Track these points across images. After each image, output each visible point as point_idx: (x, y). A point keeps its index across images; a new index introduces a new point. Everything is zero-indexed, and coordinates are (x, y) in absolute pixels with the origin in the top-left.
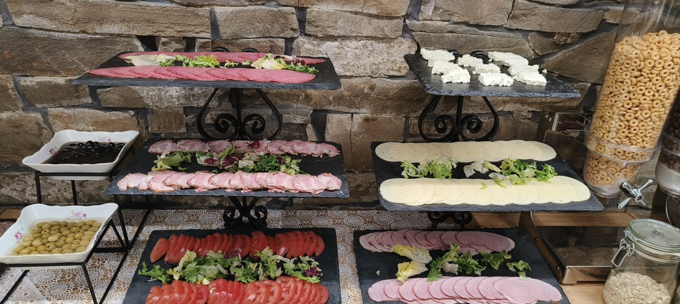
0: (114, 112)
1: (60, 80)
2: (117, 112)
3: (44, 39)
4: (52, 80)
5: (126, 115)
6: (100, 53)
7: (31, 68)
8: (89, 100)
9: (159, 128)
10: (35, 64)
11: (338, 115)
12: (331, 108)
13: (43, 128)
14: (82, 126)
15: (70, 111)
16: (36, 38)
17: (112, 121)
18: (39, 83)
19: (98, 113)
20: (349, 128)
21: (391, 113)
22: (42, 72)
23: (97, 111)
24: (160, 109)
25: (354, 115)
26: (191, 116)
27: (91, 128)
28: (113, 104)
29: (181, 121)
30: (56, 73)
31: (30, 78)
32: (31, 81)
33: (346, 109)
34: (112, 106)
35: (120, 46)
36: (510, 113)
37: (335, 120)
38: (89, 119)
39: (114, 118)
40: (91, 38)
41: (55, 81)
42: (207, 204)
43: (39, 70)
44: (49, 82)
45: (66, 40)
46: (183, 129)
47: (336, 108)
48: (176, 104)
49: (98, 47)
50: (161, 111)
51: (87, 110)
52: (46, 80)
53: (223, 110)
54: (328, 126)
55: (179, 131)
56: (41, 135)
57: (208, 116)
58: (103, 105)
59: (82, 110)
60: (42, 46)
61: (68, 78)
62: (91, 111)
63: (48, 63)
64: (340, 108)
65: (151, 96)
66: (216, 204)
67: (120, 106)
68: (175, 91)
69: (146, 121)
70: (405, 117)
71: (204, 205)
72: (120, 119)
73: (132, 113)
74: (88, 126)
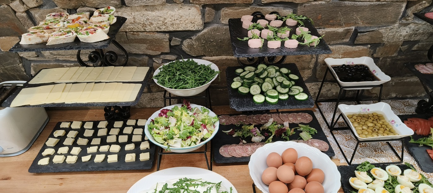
0: (358, 46)
1: (340, 30)
2: (360, 46)
3: (349, 7)
4: (336, 30)
5: (365, 47)
6: (377, 12)
7: (327, 24)
9: (382, 54)
10: (331, 21)
13: (314, 58)
14: (336, 55)
15: (334, 47)
16: (345, 6)
17: (355, 51)
18: (326, 33)
19: (348, 47)
22: (333, 25)
24: (389, 43)
26: (406, 46)
27: (341, 56)
28: (363, 42)
29: (397, 49)
30: (340, 25)
31: (323, 30)
32: (323, 32)
34: (361, 43)
35: (392, 7)
38: (342, 51)
39: (357, 50)
40: (379, 4)
41: (338, 31)
42: (389, 97)
43: (331, 25)
44: (335, 31)
45: (361, 6)
46: (395, 54)
48: (401, 39)
49: (377, 9)
50: (388, 44)
51: (343, 46)
52: (333, 30)
53: (428, 42)
55: (392, 56)
56: (310, 62)
57: (416, 46)
60: (344, 11)
61: (346, 28)
62: (345, 46)
63: (340, 20)
65: (389, 36)
66: (394, 97)
67: (366, 43)
68: (406, 32)
69: (375, 50)
71: (387, 97)
72: (360, 50)
73: (369, 46)
74: (340, 55)
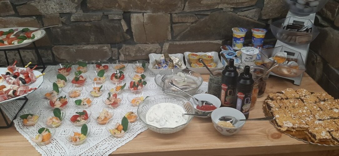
8: (13, 12)
11: (136, 14)
12: (132, 10)
20: (142, 21)
21: (162, 12)
23: (18, 18)
25: (144, 14)
33: (139, 11)
36: (222, 9)
37: (135, 17)
47: (135, 11)
54: (132, 20)
58: (20, 14)
59: (11, 17)
64: (137, 10)
70: (170, 14)
